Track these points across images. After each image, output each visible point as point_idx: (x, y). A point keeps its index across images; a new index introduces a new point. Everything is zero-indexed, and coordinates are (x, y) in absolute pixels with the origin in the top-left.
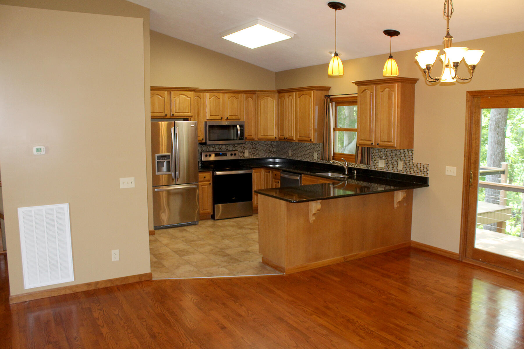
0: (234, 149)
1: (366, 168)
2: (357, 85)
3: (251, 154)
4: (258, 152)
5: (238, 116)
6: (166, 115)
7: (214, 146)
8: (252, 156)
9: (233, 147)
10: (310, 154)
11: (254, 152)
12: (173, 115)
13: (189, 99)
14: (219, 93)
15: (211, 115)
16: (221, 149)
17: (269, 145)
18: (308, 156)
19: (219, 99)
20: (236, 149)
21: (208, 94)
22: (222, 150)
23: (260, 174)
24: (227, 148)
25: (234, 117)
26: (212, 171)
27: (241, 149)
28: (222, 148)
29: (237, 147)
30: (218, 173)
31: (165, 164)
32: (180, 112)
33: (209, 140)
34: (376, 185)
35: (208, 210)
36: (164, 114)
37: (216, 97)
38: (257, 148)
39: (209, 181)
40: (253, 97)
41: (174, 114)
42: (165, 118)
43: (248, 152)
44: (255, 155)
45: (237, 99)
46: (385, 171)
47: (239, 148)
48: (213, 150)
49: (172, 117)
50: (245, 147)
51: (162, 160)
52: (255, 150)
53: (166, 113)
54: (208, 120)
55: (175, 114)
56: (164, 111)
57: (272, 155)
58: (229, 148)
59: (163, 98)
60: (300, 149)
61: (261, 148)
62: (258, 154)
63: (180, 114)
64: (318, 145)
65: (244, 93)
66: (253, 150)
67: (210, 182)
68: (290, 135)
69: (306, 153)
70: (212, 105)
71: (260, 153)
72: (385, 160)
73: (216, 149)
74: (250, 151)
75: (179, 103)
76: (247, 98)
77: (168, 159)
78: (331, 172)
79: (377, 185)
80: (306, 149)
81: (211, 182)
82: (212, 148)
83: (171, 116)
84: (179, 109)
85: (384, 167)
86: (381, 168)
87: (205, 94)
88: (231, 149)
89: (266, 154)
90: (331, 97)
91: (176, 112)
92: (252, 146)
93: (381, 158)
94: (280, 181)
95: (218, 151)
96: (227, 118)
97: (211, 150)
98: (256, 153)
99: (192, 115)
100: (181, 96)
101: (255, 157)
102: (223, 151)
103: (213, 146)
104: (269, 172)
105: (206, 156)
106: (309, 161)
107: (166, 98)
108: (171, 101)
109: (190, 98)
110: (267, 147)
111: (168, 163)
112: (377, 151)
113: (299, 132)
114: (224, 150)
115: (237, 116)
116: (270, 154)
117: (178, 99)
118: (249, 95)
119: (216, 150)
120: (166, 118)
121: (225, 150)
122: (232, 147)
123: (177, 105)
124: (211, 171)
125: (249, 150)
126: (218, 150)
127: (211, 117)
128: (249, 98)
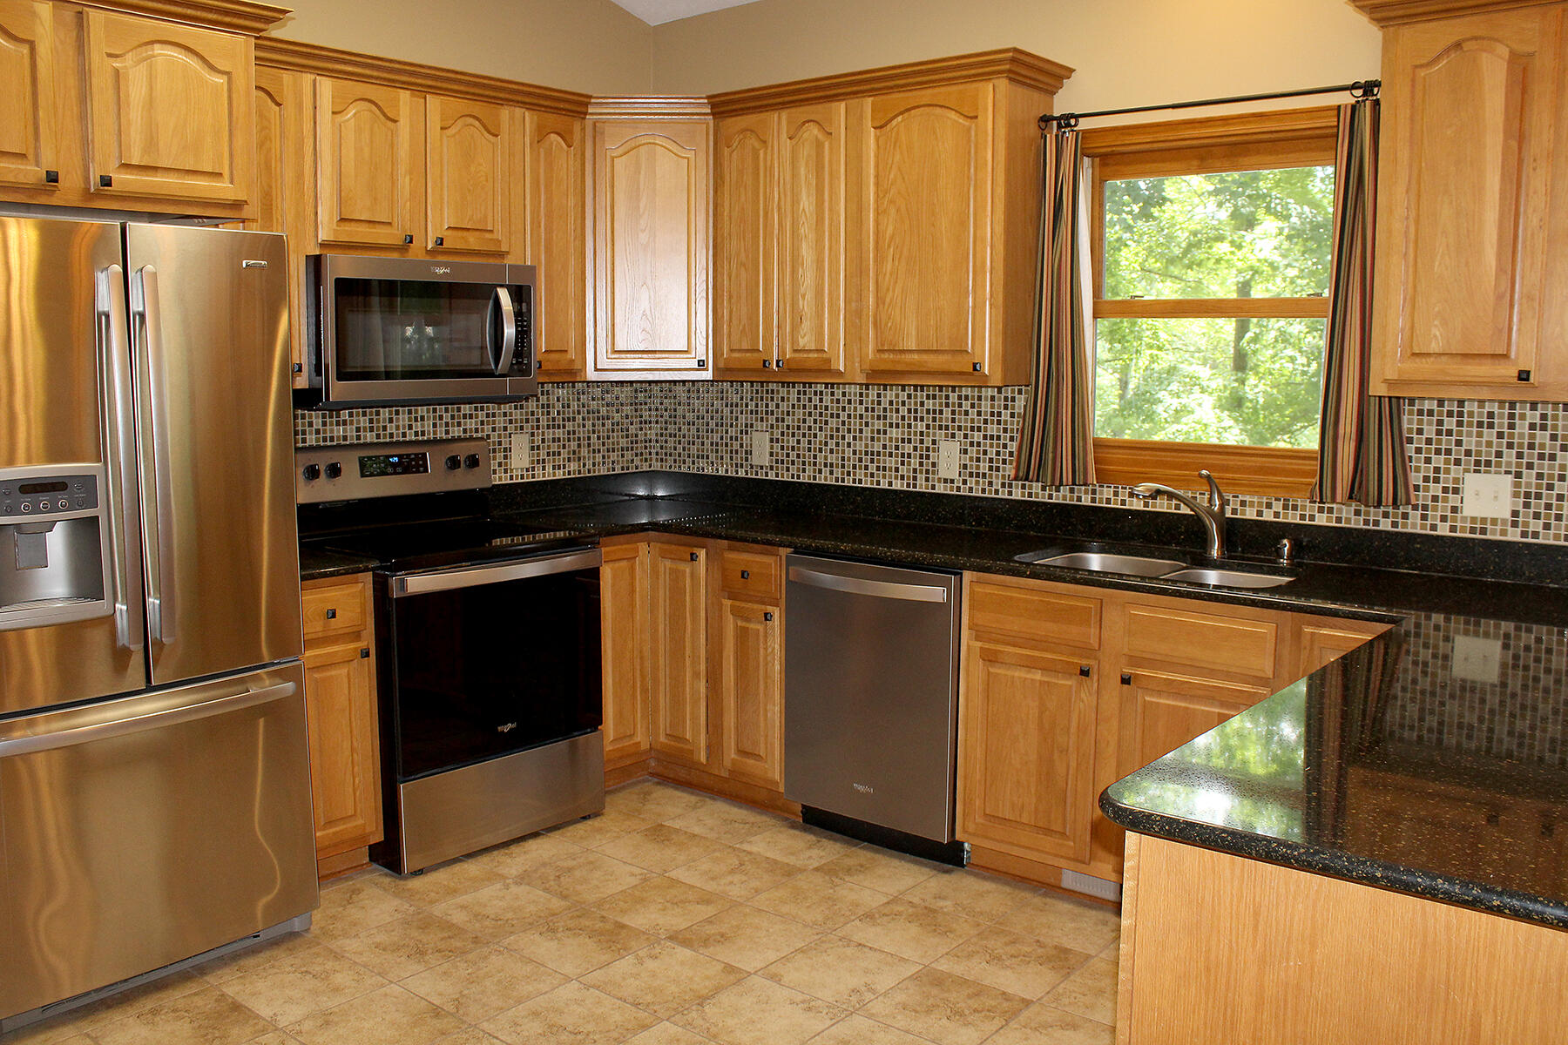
0: (456, 432)
1: (1357, 523)
2: (1378, 20)
3: (543, 454)
4: (574, 445)
5: (494, 236)
6: (53, 178)
7: (351, 415)
8: (549, 468)
9: (453, 417)
10: (908, 448)
11: (554, 447)
12: (106, 181)
13: (221, 80)
14: (392, 84)
15: (342, 220)
16: (385, 428)
17: (627, 409)
18: (891, 462)
19: (390, 124)
20: (465, 431)
21: (326, 86)
22: (391, 435)
23: (632, 569)
24: (418, 427)
25: (473, 241)
26: (373, 570)
27: (494, 430)
28: (391, 428)
29: (471, 417)
30: (419, 583)
31: (57, 542)
32: (154, 169)
33: (341, 376)
34: (1438, 618)
35: (360, 822)
36: (30, 173)
37: (374, 108)
38: (570, 426)
39: (357, 636)
40: (571, 132)
41: (115, 176)
42: (43, 200)
43: (526, 447)
44: (559, 461)
45: (489, 132)
46: (1514, 536)
47: (482, 423)
48: (345, 438)
49: (98, 195)
50: (511, 422)
51: (36, 511)
52: (559, 433)
53: (48, 162)
54: (323, 245)
55: (122, 180)
56: (37, 148)
57: (637, 461)
58: (428, 426)
59: (25, 50)
60: (833, 423)
61: (589, 424)
62: (576, 456)
63: (158, 179)
64: (967, 398)
65: (530, 106)
66: (549, 435)
67: (362, 644)
68: (806, 341)
69: (877, 447)
70: (349, 154)
71: (584, 452)
72: (1518, 475)
73: (358, 429)
74: (538, 439)
75: (150, 103)
76: (541, 135)
77: (81, 507)
78: (1101, 551)
79: (1447, 620)
80: (879, 425)
81: (368, 640)
82: (338, 424)
83: (87, 194)
84: (151, 143)
85: (1508, 515)
86: (1481, 524)
87: (308, 78)
88: (441, 434)
89: (614, 456)
90: (1084, 124)
91: (126, 166)
92: (548, 413)
93: (1481, 466)
94: (776, 613)
95: (371, 445)
96: (440, 241)
97: (332, 439)
98: (565, 454)
99: (241, 196)
100: (158, 49)
101: (559, 475)
102: (398, 443)
103: (345, 414)
104: (693, 557)
105: (312, 473)
106: (898, 485)
107: (43, 50)
108: (84, 74)
109: (228, 73)
110: (617, 417)
111: (86, 533)
112: (1450, 423)
113: (875, 324)
114: (404, 435)
115: (488, 236)
116: (628, 455)
117: (143, 67)
118: (551, 119)
119: (358, 438)
120: (54, 201)
121: (411, 437)
122: (447, 417)
123: (135, 115)
124: (366, 570)
125: (533, 434)
126: (370, 437)
127: (347, 227)
128: (552, 135)
